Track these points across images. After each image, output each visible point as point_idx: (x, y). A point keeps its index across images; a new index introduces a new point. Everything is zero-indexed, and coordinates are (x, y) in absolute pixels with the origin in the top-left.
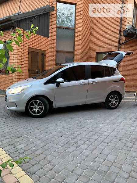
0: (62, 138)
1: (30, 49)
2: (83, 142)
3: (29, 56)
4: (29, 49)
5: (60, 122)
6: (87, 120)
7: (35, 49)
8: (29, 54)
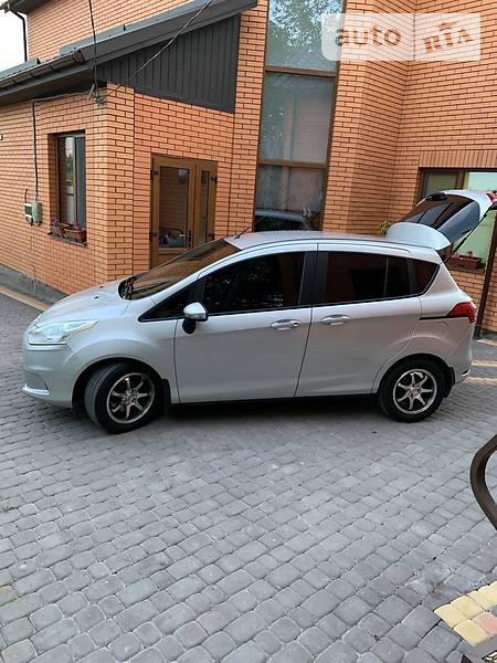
0: (139, 535)
1: (156, 158)
2: (195, 564)
3: (152, 182)
4: (153, 160)
5: (175, 459)
6: (275, 467)
7: (177, 158)
8: (152, 178)
